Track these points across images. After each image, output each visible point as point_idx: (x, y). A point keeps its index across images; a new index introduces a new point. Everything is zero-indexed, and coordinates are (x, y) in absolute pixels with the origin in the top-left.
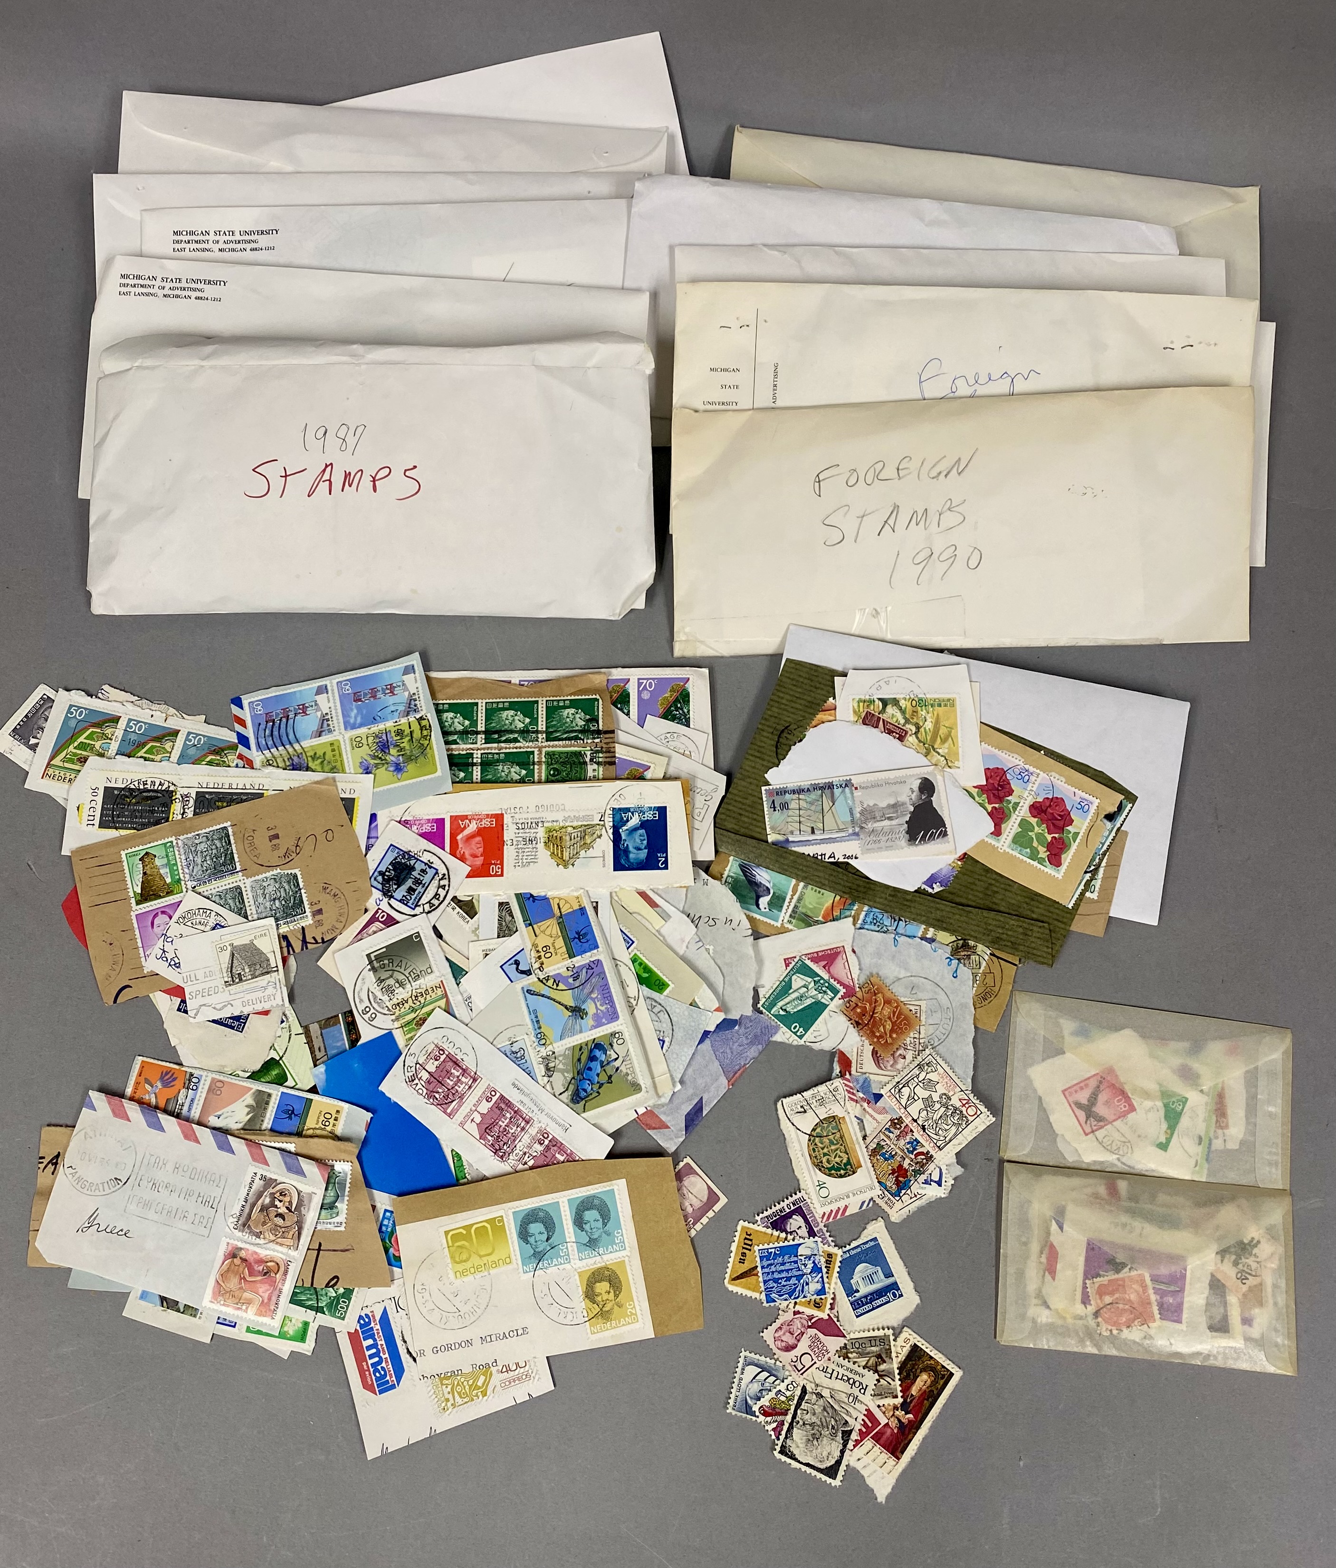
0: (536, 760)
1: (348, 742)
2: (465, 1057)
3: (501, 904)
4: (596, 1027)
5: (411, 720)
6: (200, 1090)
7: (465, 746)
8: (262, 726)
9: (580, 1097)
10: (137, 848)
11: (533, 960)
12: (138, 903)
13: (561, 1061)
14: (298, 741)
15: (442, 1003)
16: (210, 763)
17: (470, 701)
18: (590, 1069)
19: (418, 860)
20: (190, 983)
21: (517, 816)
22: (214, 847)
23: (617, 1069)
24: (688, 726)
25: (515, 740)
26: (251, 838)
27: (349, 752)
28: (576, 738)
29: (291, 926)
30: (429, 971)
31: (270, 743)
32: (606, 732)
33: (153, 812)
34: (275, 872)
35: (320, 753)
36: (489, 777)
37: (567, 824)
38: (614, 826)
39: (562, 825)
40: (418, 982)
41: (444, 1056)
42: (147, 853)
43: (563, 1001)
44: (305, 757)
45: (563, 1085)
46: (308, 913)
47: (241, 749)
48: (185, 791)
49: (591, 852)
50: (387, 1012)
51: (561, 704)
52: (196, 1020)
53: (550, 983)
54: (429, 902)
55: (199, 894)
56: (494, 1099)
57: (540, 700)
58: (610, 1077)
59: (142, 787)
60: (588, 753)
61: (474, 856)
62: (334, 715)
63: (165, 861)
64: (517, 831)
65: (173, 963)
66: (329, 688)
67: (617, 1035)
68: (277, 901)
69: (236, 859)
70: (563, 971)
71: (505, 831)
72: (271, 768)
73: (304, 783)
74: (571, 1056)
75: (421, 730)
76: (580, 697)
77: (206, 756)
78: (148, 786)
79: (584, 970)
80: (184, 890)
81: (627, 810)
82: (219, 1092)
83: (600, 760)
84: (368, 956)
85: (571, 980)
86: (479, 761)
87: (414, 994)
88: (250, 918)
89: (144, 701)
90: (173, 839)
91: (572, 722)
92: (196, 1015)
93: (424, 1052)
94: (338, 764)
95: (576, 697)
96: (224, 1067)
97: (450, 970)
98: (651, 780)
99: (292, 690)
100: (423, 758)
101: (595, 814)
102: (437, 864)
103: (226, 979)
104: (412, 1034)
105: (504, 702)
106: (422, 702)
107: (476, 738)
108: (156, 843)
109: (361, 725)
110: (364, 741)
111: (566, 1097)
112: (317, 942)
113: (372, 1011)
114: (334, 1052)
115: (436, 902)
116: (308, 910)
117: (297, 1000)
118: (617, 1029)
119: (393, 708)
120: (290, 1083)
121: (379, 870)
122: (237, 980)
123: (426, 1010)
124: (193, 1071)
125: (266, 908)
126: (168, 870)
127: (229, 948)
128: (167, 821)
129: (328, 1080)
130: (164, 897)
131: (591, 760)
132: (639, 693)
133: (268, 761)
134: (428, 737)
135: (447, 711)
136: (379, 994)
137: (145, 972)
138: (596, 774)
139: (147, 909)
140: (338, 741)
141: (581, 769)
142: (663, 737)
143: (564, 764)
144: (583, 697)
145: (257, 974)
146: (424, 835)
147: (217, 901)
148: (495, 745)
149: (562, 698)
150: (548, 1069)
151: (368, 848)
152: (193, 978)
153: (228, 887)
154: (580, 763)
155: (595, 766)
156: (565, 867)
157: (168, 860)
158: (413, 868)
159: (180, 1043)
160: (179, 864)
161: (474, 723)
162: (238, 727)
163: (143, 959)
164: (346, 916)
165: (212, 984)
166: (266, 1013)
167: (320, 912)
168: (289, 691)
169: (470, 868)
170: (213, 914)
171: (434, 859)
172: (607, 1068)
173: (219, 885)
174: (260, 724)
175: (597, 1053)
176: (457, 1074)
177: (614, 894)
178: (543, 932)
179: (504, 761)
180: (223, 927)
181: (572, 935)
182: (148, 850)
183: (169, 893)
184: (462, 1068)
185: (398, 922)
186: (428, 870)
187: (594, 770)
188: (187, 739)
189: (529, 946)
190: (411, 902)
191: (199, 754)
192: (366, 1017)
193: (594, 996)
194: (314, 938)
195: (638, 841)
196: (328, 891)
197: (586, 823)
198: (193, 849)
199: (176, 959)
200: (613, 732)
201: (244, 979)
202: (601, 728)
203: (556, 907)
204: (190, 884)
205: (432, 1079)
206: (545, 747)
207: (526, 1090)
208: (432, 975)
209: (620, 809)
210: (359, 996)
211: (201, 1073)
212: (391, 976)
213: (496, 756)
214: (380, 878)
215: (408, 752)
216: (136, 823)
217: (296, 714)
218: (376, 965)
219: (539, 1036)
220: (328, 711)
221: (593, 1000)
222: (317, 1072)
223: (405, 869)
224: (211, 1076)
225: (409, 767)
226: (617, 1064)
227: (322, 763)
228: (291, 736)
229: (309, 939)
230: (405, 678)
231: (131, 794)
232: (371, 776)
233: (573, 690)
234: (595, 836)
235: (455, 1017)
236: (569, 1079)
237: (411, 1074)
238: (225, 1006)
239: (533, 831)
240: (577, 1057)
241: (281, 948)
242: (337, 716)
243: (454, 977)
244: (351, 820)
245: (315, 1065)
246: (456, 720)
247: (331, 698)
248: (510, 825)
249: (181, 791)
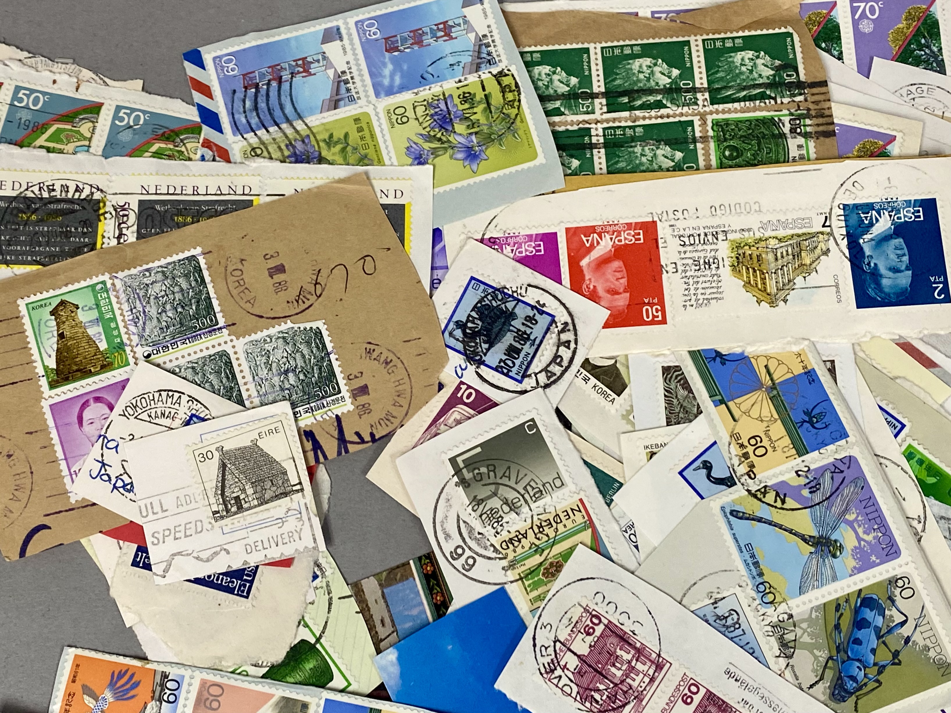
0: (698, 134)
1: (383, 116)
2: (637, 628)
3: (666, 370)
4: (860, 570)
5: (483, 77)
6: (181, 701)
7: (575, 118)
8: (240, 95)
9: (846, 691)
10: (45, 295)
11: (736, 461)
12: (53, 385)
13: (805, 631)
14: (300, 117)
15: (586, 536)
16: (158, 155)
17: (575, 46)
18: (858, 642)
19: (519, 301)
20: (151, 517)
21: (679, 224)
22: (177, 289)
23: (907, 640)
24: (942, 71)
25: (659, 105)
26: (238, 273)
27: (386, 131)
28: (762, 97)
29: (318, 414)
30: (558, 483)
31: (254, 121)
32: (813, 85)
33: (68, 235)
34: (284, 327)
35: (338, 134)
36: (622, 165)
37: (767, 235)
38: (849, 235)
39: (758, 235)
40: (540, 503)
41: (601, 627)
42: (63, 303)
43: (796, 529)
44: (314, 142)
45: (814, 671)
46: (345, 392)
47: (207, 132)
48: (121, 200)
49: (813, 279)
50: (494, 555)
51: (729, 44)
52: (167, 581)
53: (770, 497)
54: (545, 370)
55: (158, 366)
56: (697, 699)
57: (692, 39)
58: (896, 654)
59: (45, 195)
60: (786, 120)
61: (613, 292)
62: (355, 74)
63: (95, 314)
64: (682, 249)
65: (120, 484)
66: (343, 31)
67: (900, 583)
68: (291, 375)
69: (217, 308)
70: (790, 477)
71: (661, 250)
72: (259, 160)
73: (319, 183)
74: (821, 622)
75: (503, 92)
76: (759, 32)
77: (149, 143)
78: (57, 194)
79: (828, 475)
80: (132, 361)
81: (869, 207)
82: (215, 705)
83: (808, 129)
84: (453, 461)
85: (806, 492)
86: (602, 140)
87: (537, 522)
88: (247, 403)
89: (40, 59)
90: (106, 277)
91: (751, 71)
92: (166, 571)
93: (565, 621)
94: (371, 152)
95: (753, 33)
96: (221, 659)
97: (593, 481)
98: (900, 157)
99: (283, 37)
100: (510, 137)
101: (814, 216)
102: (552, 307)
103: (215, 508)
104: (540, 590)
105: (632, 46)
106: (500, 48)
107: (593, 103)
108: (77, 286)
109: (402, 89)
110: (410, 113)
111: (821, 689)
112: (363, 441)
113: (468, 553)
114: (408, 625)
115: (557, 370)
116: (344, 389)
117: (337, 539)
118: (899, 572)
119: (451, 60)
120: (338, 682)
121: (455, 319)
122: (234, 509)
123: (558, 549)
124: (167, 669)
125: (273, 386)
126: (101, 329)
127: (217, 455)
128: (93, 247)
129: (402, 675)
130: (97, 373)
131: (793, 131)
132: (855, 24)
133: (253, 149)
134: (516, 103)
135: (539, 64)
136: (477, 526)
137: (73, 501)
138: (804, 152)
139: (70, 395)
140: (367, 114)
141: (777, 145)
142: (904, 92)
143: (745, 138)
144: (765, 32)
145: (267, 496)
146: (525, 261)
147: (190, 377)
148: (626, 114)
149: (729, 35)
150: (784, 644)
151: (435, 283)
152: (157, 509)
153: (206, 353)
154: (773, 136)
155: (801, 140)
156: (773, 303)
157: (101, 313)
158: (512, 315)
159: (141, 621)
160: (119, 318)
161: (587, 80)
162: (198, 97)
163: (67, 480)
164: (408, 396)
165: (192, 517)
166: (287, 563)
167: (364, 390)
168: (277, 38)
169: (609, 312)
170: (185, 398)
171: (545, 299)
172: (888, 639)
173: (191, 350)
174: (234, 92)
175: (869, 614)
176: (627, 657)
177: (857, 348)
178: (747, 413)
179: (643, 139)
180: (203, 420)
181: (799, 416)
182: (64, 298)
183: (106, 367)
184: (635, 648)
185: (496, 405)
186: (538, 317)
187: (800, 147)
188: (116, 117)
189: (726, 438)
190: (514, 370)
191: (139, 140)
192: (459, 564)
193: (851, 517)
194: (358, 434)
195: (893, 256)
196: (375, 355)
197: (800, 232)
198: (142, 293)
199: (125, 477)
200: (824, 84)
201: (245, 506)
202: (803, 78)
203: (763, 371)
204: (141, 351)
205: (585, 668)
206: (711, 113)
207: (751, 682)
208: (564, 490)
209: (856, 207)
210: (444, 530)
211: (181, 671)
212: (495, 494)
213: (629, 132)
214: (458, 333)
215: (485, 128)
216: (40, 253)
217: (293, 75)
218: (468, 475)
219: (762, 588)
220: (345, 68)
221: (850, 524)
222: (383, 662)
223: (499, 317)
224: (199, 676)
225: (488, 152)
226: (906, 631)
227: (343, 150)
228: (289, 109)
229: (350, 436)
230: (467, 11)
231: (29, 207)
232: (429, 168)
233: (747, 21)
234: (818, 251)
235: (613, 561)
236: (823, 660)
237: (548, 659)
238: (216, 554)
239: (708, 247)
240: (832, 623)
241: (304, 452)
242: (361, 75)
243: (601, 493)
244: (402, 239)
245: (379, 651)
246: (555, 77)
247: (348, 48)
248: (669, 239)
249: (112, 201)
